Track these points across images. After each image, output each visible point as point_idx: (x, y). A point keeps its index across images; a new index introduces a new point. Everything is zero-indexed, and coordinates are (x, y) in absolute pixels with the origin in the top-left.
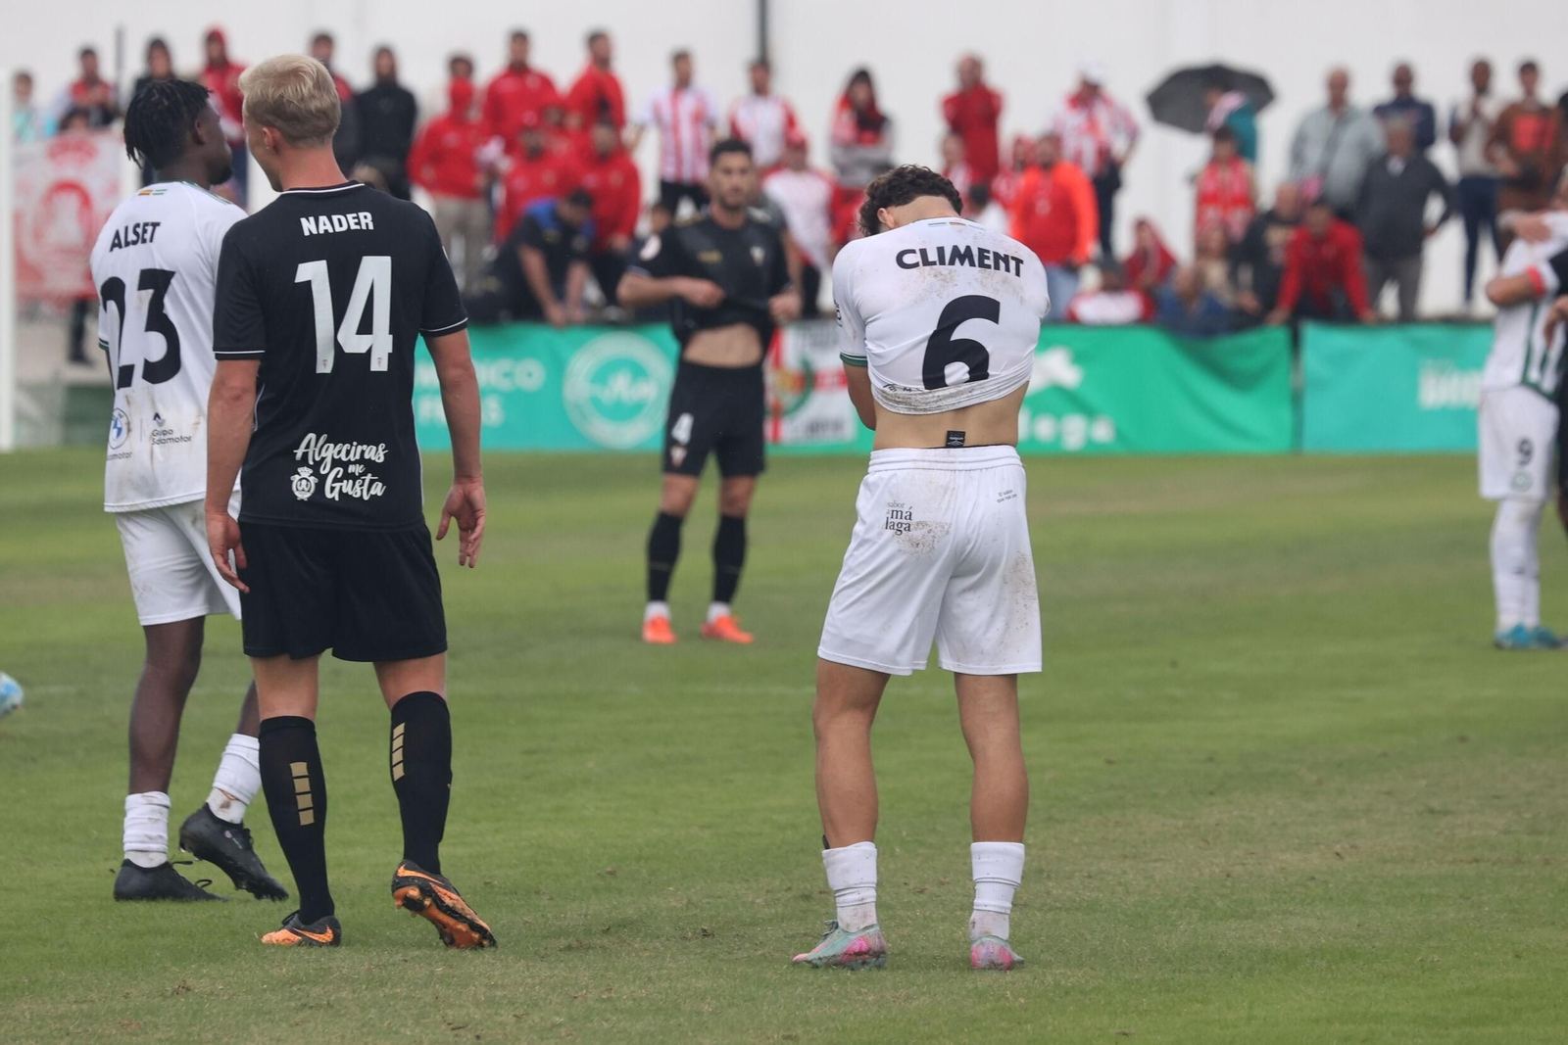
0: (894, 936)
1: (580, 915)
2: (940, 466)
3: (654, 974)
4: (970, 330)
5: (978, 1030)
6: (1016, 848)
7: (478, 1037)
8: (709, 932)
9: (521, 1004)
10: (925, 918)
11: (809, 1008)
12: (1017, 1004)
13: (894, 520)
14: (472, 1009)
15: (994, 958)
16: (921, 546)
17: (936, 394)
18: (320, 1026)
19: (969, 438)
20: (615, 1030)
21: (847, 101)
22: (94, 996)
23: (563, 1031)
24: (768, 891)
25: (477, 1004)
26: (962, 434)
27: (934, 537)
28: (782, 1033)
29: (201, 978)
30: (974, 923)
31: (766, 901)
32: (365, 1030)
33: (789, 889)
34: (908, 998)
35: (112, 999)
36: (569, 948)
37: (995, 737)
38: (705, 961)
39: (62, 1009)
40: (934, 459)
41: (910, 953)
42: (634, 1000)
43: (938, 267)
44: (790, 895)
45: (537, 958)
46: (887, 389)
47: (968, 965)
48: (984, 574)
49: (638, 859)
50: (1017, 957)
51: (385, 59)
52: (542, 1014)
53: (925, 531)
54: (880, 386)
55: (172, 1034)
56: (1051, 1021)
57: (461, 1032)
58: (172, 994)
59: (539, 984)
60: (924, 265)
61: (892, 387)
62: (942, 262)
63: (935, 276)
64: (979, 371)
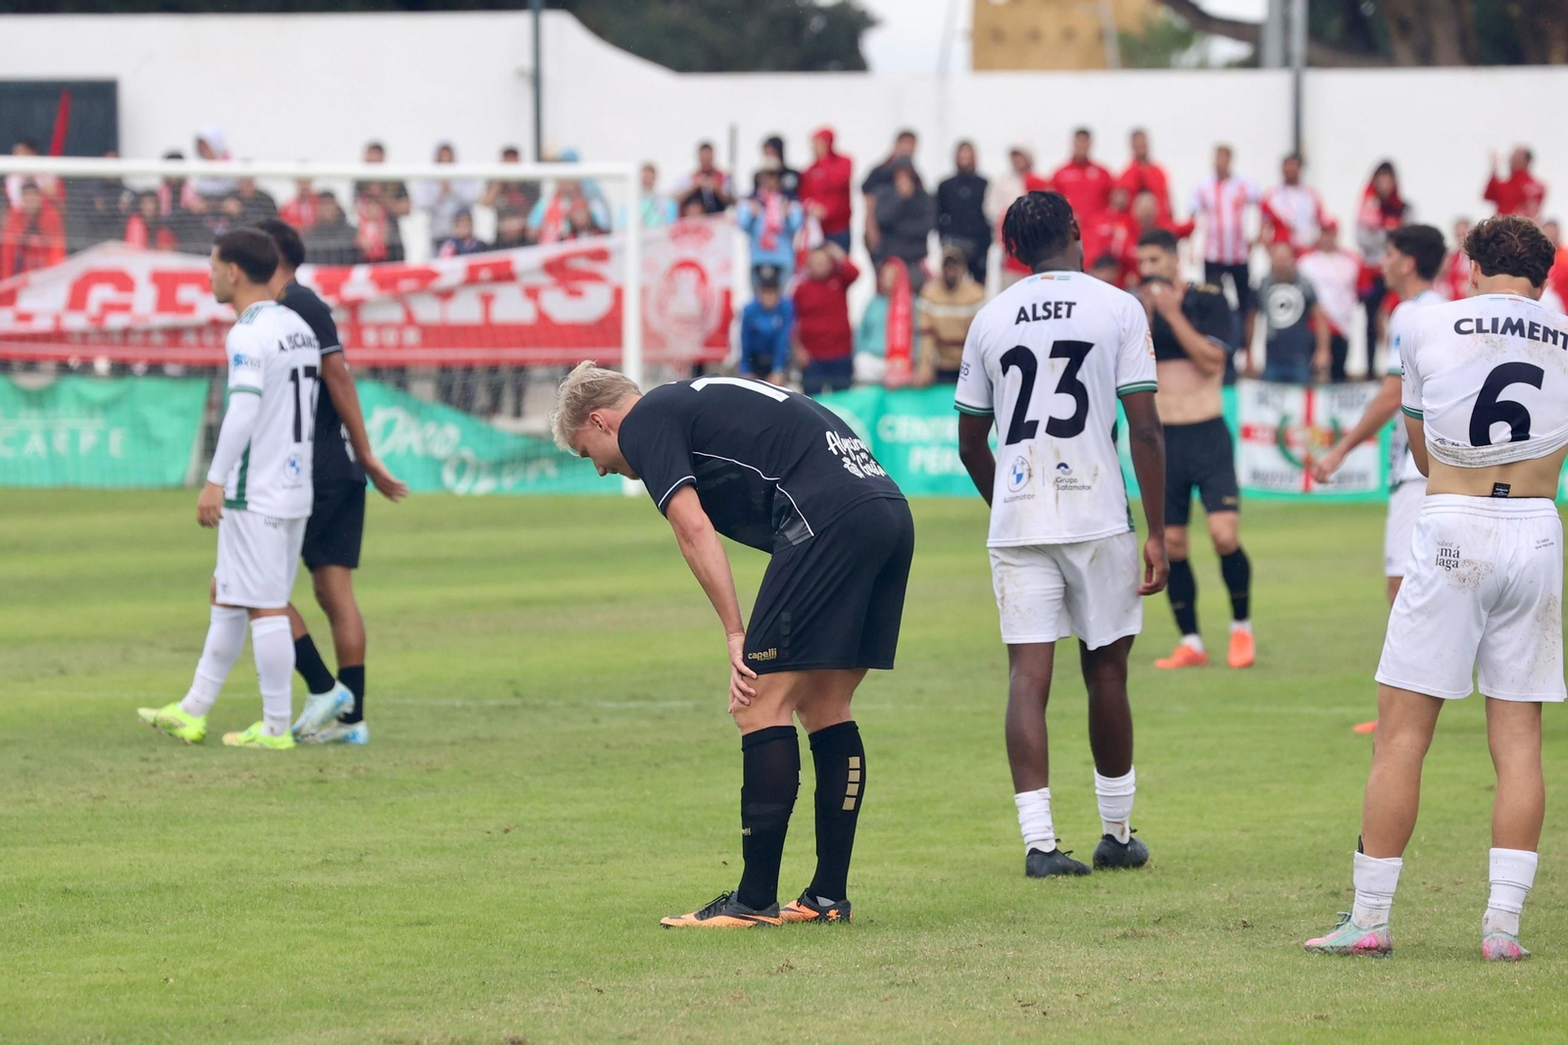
0: (1414, 929)
1: (1134, 907)
2: (1485, 513)
3: (1199, 960)
4: (1513, 392)
5: (1490, 1013)
6: (1530, 857)
7: (1045, 1013)
8: (1249, 924)
9: (1083, 984)
10: (1441, 914)
11: (1338, 992)
12: (1524, 991)
13: (1444, 557)
14: (1039, 988)
15: (1503, 951)
16: (1467, 581)
17: (1481, 451)
18: (906, 1002)
19: (1513, 491)
20: (1166, 1009)
21: (1372, 190)
22: (710, 972)
23: (1120, 1009)
24: (1301, 888)
25: (1044, 984)
26: (1508, 487)
27: (1479, 574)
28: (1314, 1013)
29: (802, 957)
30: (1487, 919)
31: (1299, 897)
32: (945, 1006)
33: (1320, 886)
34: (1426, 984)
35: (725, 975)
36: (1125, 936)
37: (1517, 755)
38: (1245, 949)
39: (682, 983)
40: (1479, 506)
41: (1428, 944)
42: (1183, 982)
43: (1490, 334)
44: (1321, 891)
45: (1097, 944)
46: (1438, 443)
47: (1480, 955)
48: (1520, 609)
49: (1186, 858)
50: (1524, 951)
51: (965, 151)
52: (1101, 994)
53: (1470, 568)
54: (1432, 440)
55: (778, 1006)
56: (1555, 1006)
57: (1030, 1008)
58: (777, 971)
59: (1099, 968)
60: (1478, 332)
61: (1442, 441)
62: (1494, 330)
63: (1487, 342)
64: (1521, 431)
